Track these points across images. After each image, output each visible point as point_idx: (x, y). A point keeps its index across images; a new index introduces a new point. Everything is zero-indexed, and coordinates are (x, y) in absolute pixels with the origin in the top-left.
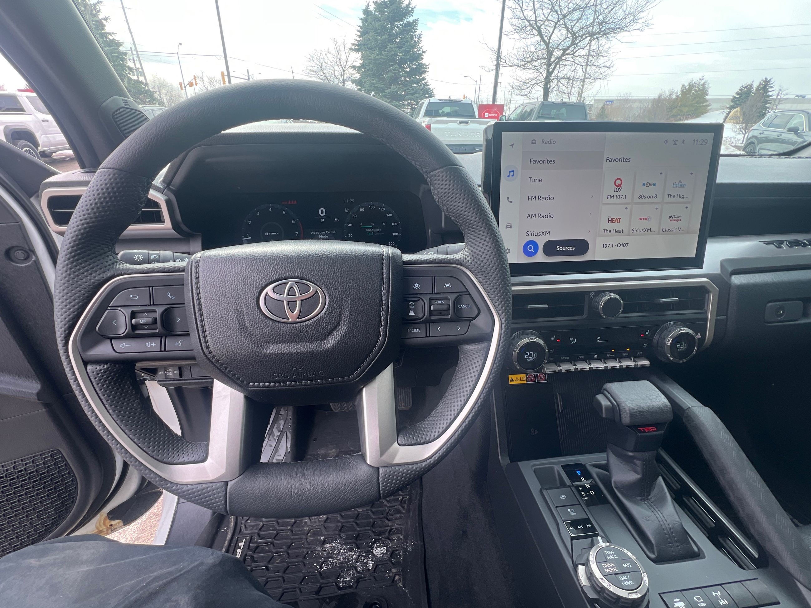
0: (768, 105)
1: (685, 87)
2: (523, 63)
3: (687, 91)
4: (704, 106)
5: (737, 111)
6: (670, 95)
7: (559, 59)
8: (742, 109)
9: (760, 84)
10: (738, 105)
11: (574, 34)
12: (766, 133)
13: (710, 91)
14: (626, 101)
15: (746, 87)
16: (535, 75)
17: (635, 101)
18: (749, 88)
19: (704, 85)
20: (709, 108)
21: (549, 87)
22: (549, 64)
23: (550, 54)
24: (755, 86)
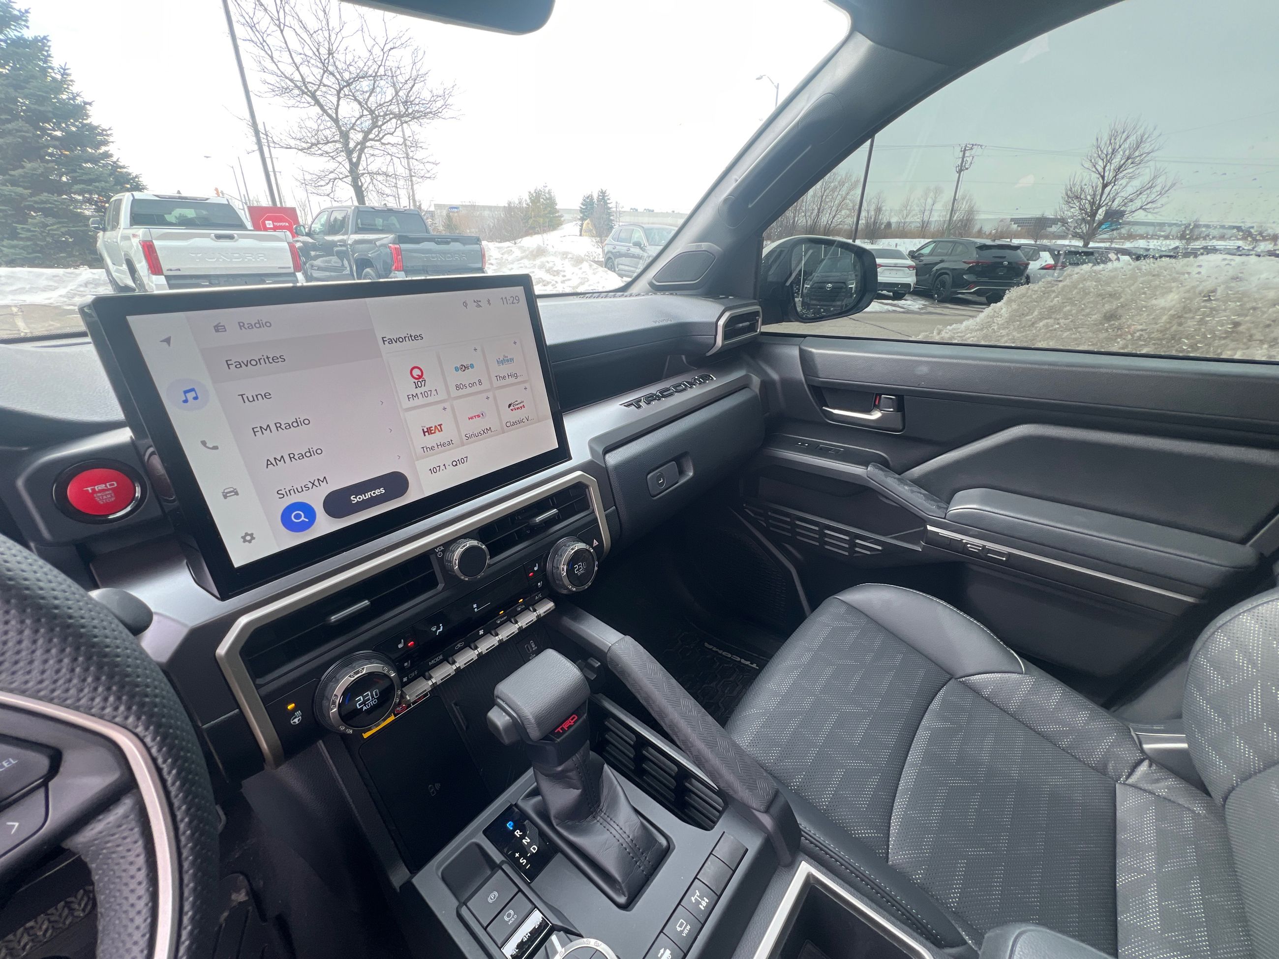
0: (612, 218)
1: (532, 195)
2: (305, 145)
3: (536, 197)
4: (557, 217)
5: (588, 224)
6: (520, 203)
7: (362, 144)
8: (591, 221)
9: (599, 196)
10: (588, 217)
11: (372, 112)
12: (617, 247)
13: (558, 200)
14: (473, 207)
15: (588, 198)
16: (332, 165)
17: (484, 208)
18: (590, 197)
19: (549, 193)
20: (562, 219)
21: (360, 184)
22: (349, 153)
23: (345, 136)
24: (595, 196)
